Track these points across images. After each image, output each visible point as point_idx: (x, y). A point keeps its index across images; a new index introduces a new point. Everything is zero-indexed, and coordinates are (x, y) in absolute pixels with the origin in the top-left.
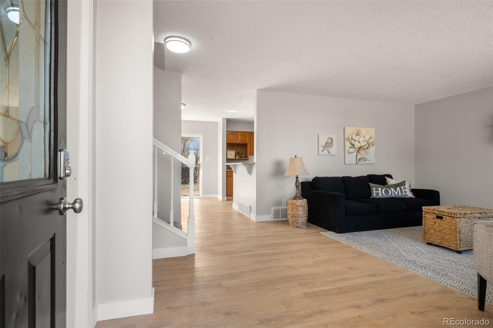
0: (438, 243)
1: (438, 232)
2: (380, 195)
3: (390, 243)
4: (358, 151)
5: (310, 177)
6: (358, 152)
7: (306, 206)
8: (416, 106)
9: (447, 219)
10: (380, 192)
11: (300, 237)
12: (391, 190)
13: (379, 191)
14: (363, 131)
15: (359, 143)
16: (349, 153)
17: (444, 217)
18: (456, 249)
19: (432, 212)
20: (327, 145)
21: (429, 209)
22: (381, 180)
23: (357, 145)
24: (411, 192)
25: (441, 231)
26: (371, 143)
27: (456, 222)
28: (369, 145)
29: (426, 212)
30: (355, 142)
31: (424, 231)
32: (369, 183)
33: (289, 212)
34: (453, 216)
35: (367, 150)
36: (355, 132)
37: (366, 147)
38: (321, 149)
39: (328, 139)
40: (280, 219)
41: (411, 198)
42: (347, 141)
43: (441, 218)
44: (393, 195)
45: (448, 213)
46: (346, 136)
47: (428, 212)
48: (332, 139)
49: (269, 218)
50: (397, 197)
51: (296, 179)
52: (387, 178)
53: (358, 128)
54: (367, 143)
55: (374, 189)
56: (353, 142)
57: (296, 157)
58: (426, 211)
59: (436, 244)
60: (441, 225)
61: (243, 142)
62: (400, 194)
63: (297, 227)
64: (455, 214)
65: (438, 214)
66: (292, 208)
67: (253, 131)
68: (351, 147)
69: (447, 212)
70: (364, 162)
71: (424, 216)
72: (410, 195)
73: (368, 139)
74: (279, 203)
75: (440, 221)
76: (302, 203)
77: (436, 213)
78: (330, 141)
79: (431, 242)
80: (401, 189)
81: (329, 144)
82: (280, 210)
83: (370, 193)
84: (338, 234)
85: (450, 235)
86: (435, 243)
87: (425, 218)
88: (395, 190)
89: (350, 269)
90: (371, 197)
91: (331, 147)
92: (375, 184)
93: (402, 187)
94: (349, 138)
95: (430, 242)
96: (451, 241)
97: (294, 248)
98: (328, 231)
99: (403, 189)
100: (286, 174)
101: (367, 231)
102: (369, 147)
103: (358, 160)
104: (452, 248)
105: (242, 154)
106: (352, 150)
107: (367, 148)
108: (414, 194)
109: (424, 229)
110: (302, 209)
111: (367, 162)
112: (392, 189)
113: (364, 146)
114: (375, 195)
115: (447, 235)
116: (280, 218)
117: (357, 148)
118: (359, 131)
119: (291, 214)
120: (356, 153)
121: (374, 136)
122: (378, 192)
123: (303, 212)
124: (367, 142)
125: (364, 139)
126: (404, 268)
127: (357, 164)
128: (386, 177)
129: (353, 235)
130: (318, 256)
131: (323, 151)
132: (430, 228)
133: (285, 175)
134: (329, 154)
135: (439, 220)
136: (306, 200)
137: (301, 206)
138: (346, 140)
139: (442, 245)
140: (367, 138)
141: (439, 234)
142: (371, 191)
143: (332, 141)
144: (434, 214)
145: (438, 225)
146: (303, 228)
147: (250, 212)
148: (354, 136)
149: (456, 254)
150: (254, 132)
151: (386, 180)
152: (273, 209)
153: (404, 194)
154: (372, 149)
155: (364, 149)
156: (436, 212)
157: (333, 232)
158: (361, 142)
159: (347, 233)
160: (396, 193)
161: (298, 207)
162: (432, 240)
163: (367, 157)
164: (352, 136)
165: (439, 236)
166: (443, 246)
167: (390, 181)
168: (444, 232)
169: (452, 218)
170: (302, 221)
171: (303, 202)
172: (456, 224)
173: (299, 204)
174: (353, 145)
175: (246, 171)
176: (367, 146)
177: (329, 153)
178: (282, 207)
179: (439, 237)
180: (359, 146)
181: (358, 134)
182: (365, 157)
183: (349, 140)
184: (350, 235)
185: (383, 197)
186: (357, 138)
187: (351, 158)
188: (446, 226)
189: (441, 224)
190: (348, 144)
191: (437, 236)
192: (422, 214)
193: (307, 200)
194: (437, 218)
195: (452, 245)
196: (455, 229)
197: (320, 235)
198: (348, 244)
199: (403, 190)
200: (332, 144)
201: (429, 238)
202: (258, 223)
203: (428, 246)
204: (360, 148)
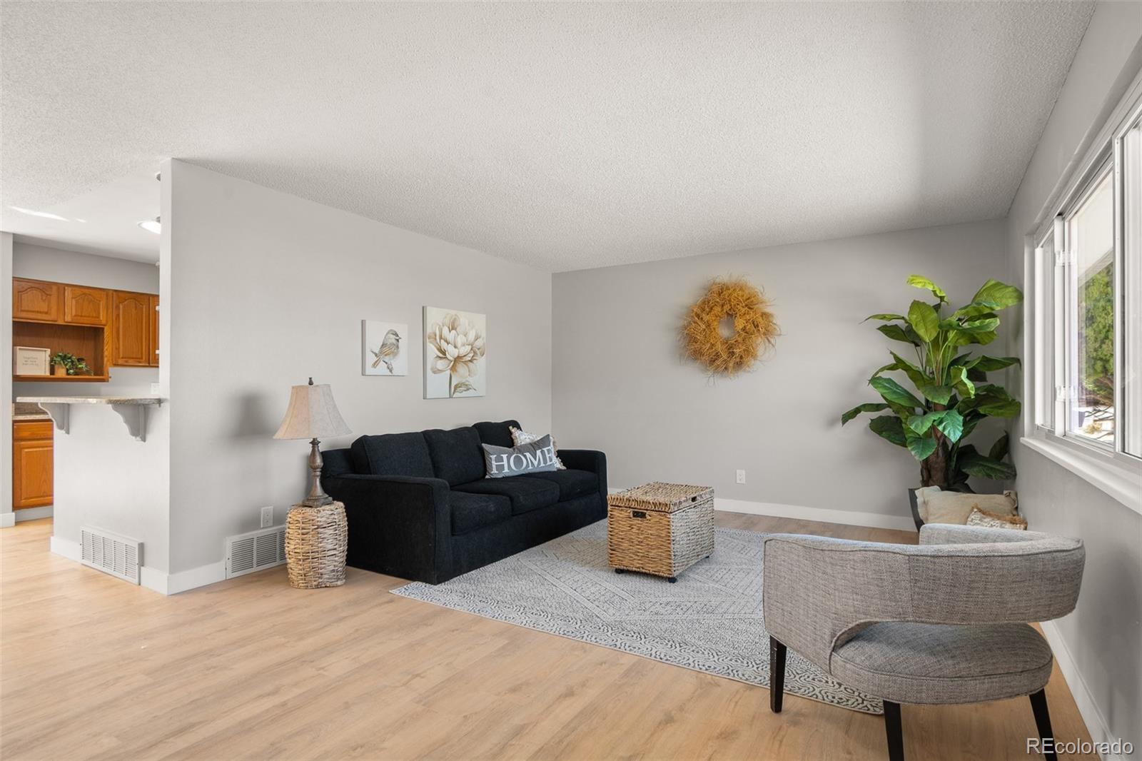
0: (638, 568)
1: (637, 545)
2: (506, 470)
3: (554, 587)
4: (453, 366)
5: (345, 437)
6: (453, 369)
7: (344, 523)
8: (556, 276)
9: (653, 517)
10: (505, 462)
11: (341, 620)
12: (525, 456)
13: (503, 461)
14: (464, 319)
15: (455, 347)
16: (434, 372)
17: (648, 513)
18: (668, 576)
19: (627, 505)
20: (385, 349)
21: (621, 499)
22: (501, 434)
23: (452, 352)
24: (557, 457)
25: (642, 542)
26: (479, 349)
27: (669, 522)
28: (475, 352)
29: (615, 506)
30: (448, 344)
31: (611, 546)
32: (483, 445)
33: (290, 547)
34: (663, 509)
35: (470, 364)
36: (447, 321)
37: (470, 359)
38: (371, 359)
39: (387, 334)
40: (255, 569)
41: (559, 470)
42: (431, 342)
43: (643, 515)
44: (531, 468)
45: (655, 504)
46: (429, 330)
47: (617, 506)
48: (398, 336)
49: (218, 571)
50: (537, 470)
51: (313, 447)
52: (513, 430)
53: (453, 312)
54: (472, 349)
55: (493, 457)
56: (444, 345)
57: (311, 383)
58: (614, 504)
59: (634, 569)
60: (642, 531)
61: (87, 322)
62: (542, 465)
63: (317, 587)
64: (667, 505)
65: (636, 508)
66: (303, 534)
67: (157, 294)
68: (438, 357)
69: (653, 503)
70: (464, 394)
71: (611, 515)
72: (557, 464)
73: (473, 340)
74: (250, 522)
75: (640, 522)
76: (333, 516)
77: (633, 506)
78: (392, 339)
79: (625, 568)
80: (543, 452)
81: (389, 349)
82: (255, 540)
83: (485, 468)
84: (436, 587)
85: (659, 548)
86: (630, 569)
87: (612, 518)
88: (534, 457)
89: (514, 690)
90: (487, 477)
91: (395, 354)
92: (493, 446)
93: (545, 449)
94: (436, 335)
95: (622, 567)
96: (661, 560)
97: (338, 665)
98: (409, 581)
99: (546, 452)
100: (278, 436)
101: (494, 564)
102: (474, 358)
103: (455, 388)
104: (662, 574)
105: (80, 360)
106: (441, 364)
107: (471, 361)
108: (564, 462)
109: (611, 542)
110: (332, 532)
111: (471, 393)
112: (528, 455)
113: (465, 356)
114: (494, 471)
115: (654, 549)
116: (255, 565)
117: (451, 359)
118: (455, 319)
119: (296, 551)
120: (448, 372)
121: (484, 334)
122: (502, 464)
123: (335, 542)
124: (470, 347)
125: (464, 339)
126: (612, 647)
127: (451, 397)
128: (511, 428)
129: (472, 581)
130: (417, 675)
131: (375, 365)
132: (622, 539)
133: (274, 437)
134: (391, 374)
135: (637, 521)
136: (341, 504)
137: (330, 524)
138: (429, 338)
139: (644, 571)
140: (471, 337)
141: (639, 549)
142: (487, 462)
143: (398, 340)
144: (630, 508)
145: (637, 531)
146: (337, 586)
147: (142, 563)
148: (445, 331)
149: (668, 584)
150: (158, 296)
151: (511, 433)
152: (230, 543)
153: (549, 463)
154: (481, 362)
155: (465, 362)
156: (633, 504)
157: (420, 583)
158: (459, 345)
159: (455, 579)
160: (536, 463)
161: (320, 530)
162: (626, 564)
163: (471, 381)
164: (442, 330)
165: (639, 552)
166: (646, 571)
167: (519, 435)
168: (648, 544)
169: (663, 513)
170: (332, 568)
171: (334, 513)
172: (669, 525)
173: (324, 519)
174: (444, 352)
175: (125, 429)
176: (471, 355)
177: (391, 371)
178: (261, 531)
179: (638, 556)
180: (456, 356)
181: (453, 328)
182: (467, 381)
183: (436, 339)
184: (464, 585)
185: (511, 474)
186: (450, 336)
187: (439, 385)
188: (650, 532)
189: (642, 529)
190: (432, 351)
191: (636, 553)
192: (607, 511)
193: (344, 504)
194: (634, 516)
195: (661, 567)
196: (667, 536)
197: (391, 601)
198: (472, 612)
199: (547, 456)
200: (398, 347)
201: (619, 560)
202: (176, 598)
203: (620, 575)
204: (458, 359)
